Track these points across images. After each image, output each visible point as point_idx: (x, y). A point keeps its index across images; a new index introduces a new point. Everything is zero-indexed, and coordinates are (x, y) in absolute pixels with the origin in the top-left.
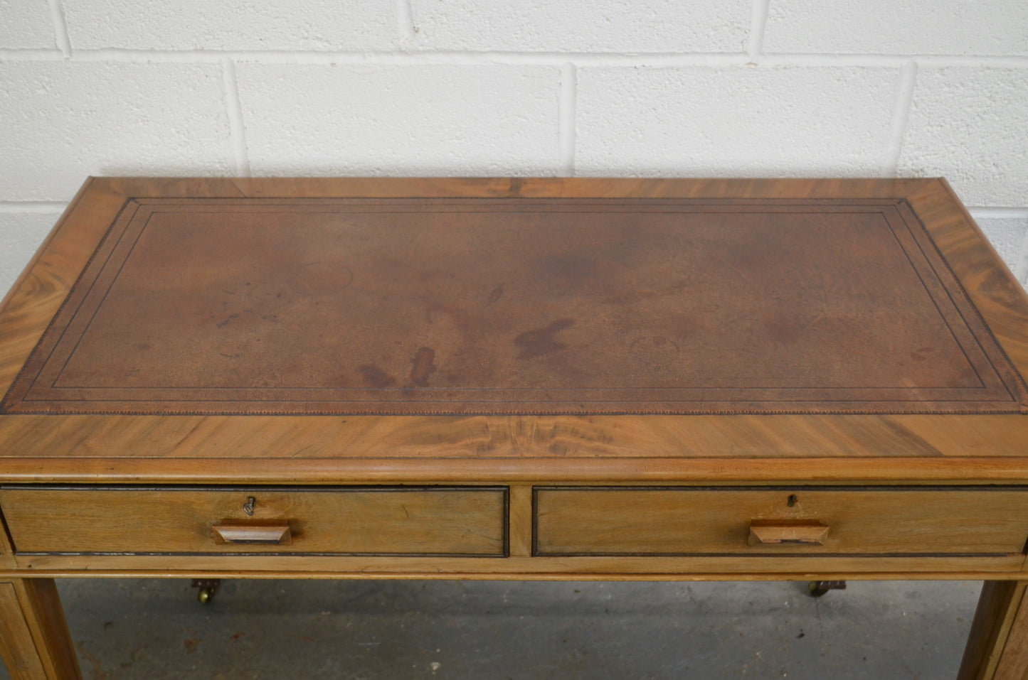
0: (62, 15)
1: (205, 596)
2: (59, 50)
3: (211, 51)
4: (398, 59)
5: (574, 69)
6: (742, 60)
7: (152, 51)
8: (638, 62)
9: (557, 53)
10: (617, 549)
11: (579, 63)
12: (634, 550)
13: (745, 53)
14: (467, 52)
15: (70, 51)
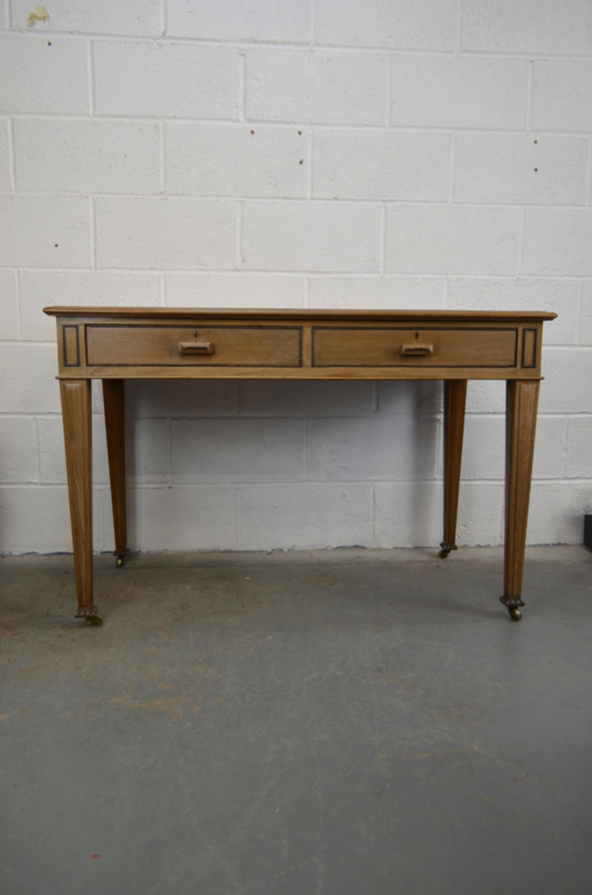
0: (95, 252)
1: (120, 562)
2: (91, 268)
3: (158, 269)
4: (236, 274)
5: (309, 279)
6: (377, 275)
7: (132, 269)
8: (335, 276)
9: (302, 272)
10: (347, 363)
11: (311, 276)
12: (355, 363)
13: (378, 272)
14: (265, 271)
15: (96, 269)
